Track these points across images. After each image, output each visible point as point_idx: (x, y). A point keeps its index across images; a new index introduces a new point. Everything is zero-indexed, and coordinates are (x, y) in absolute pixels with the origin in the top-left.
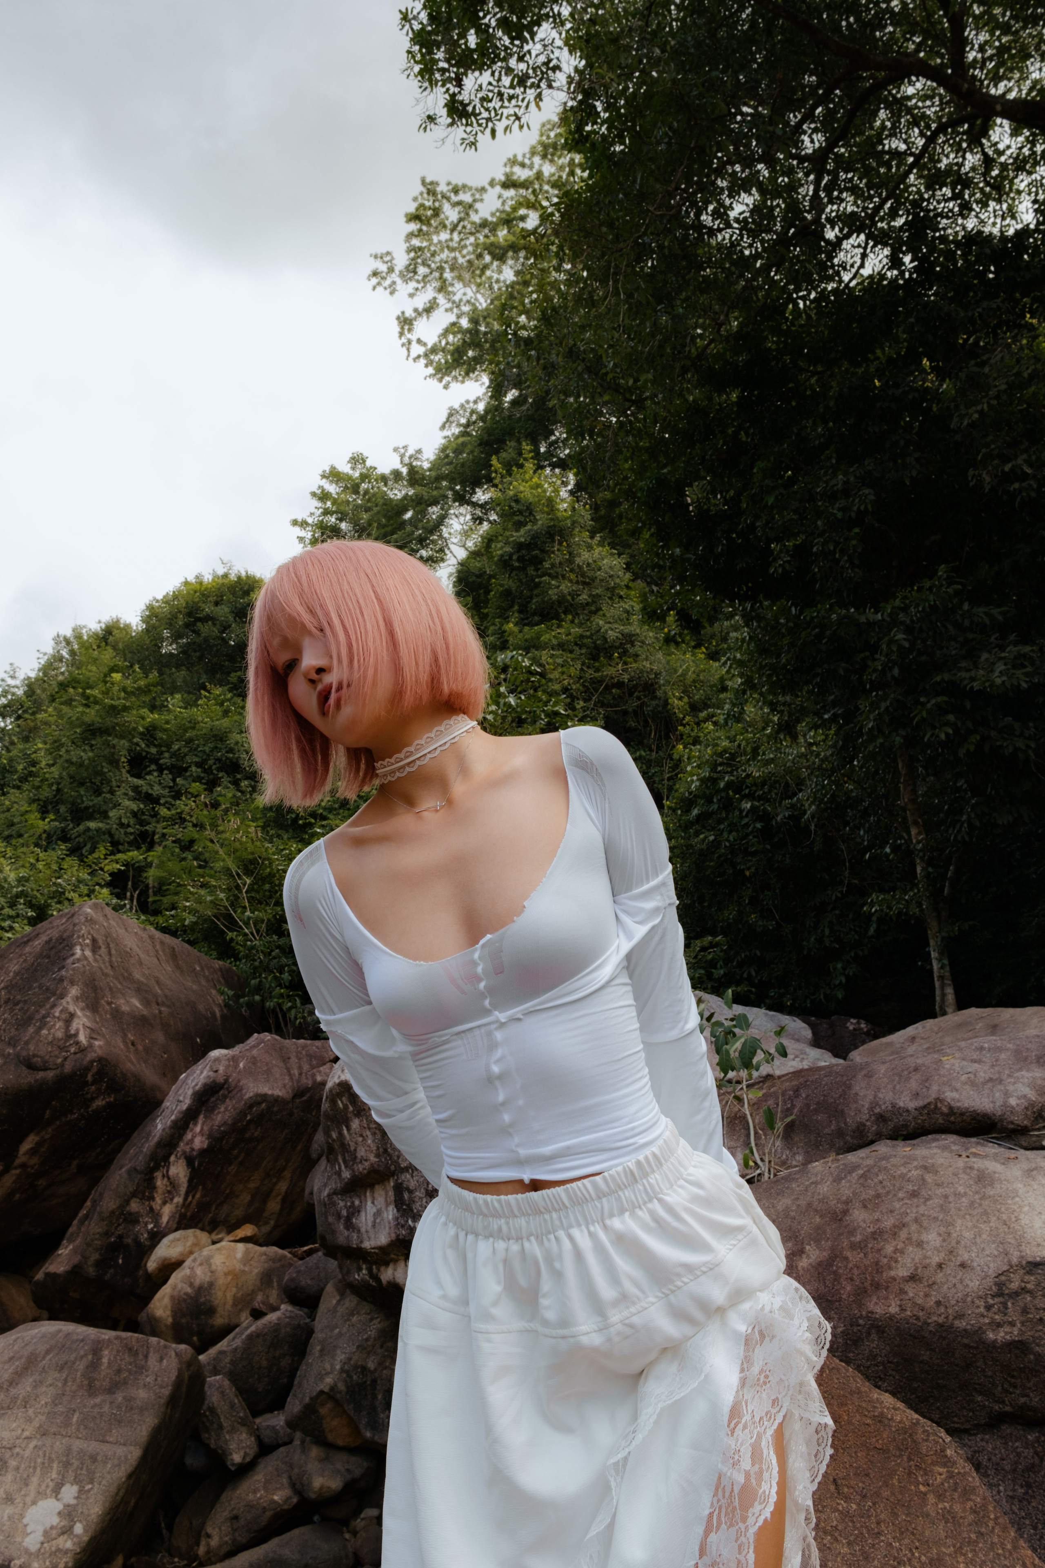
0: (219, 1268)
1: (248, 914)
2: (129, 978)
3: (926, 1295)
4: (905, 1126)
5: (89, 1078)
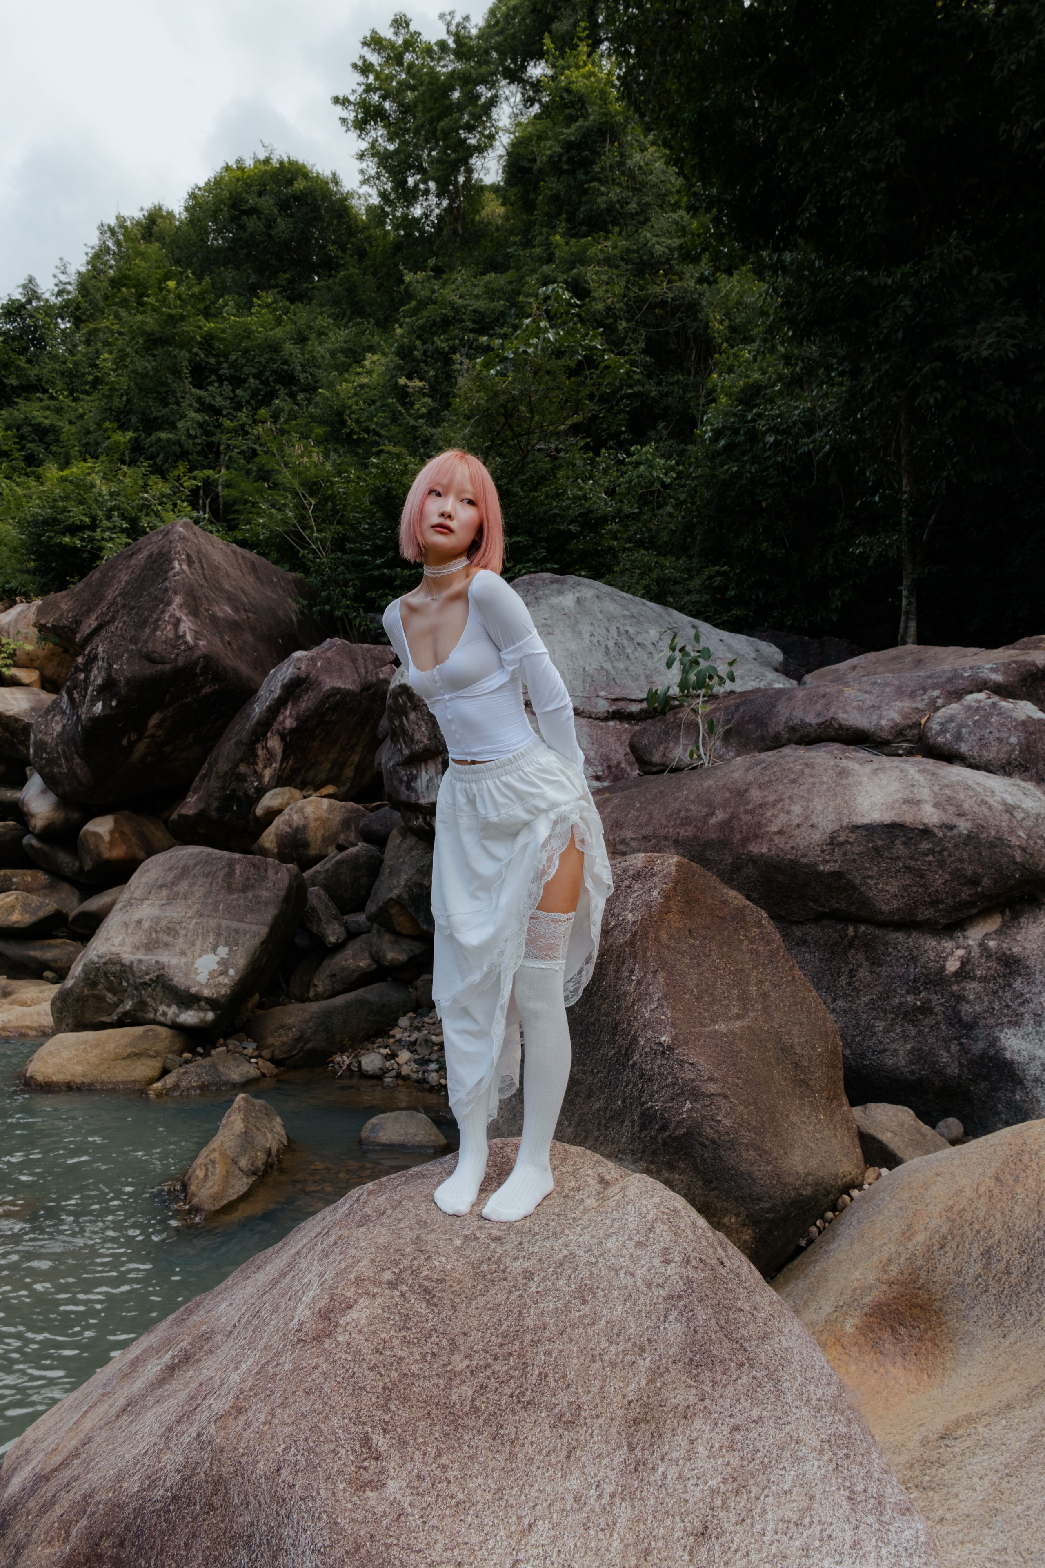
0: (311, 816)
1: (315, 534)
2: (220, 589)
3: (786, 843)
4: (808, 736)
5: (198, 670)
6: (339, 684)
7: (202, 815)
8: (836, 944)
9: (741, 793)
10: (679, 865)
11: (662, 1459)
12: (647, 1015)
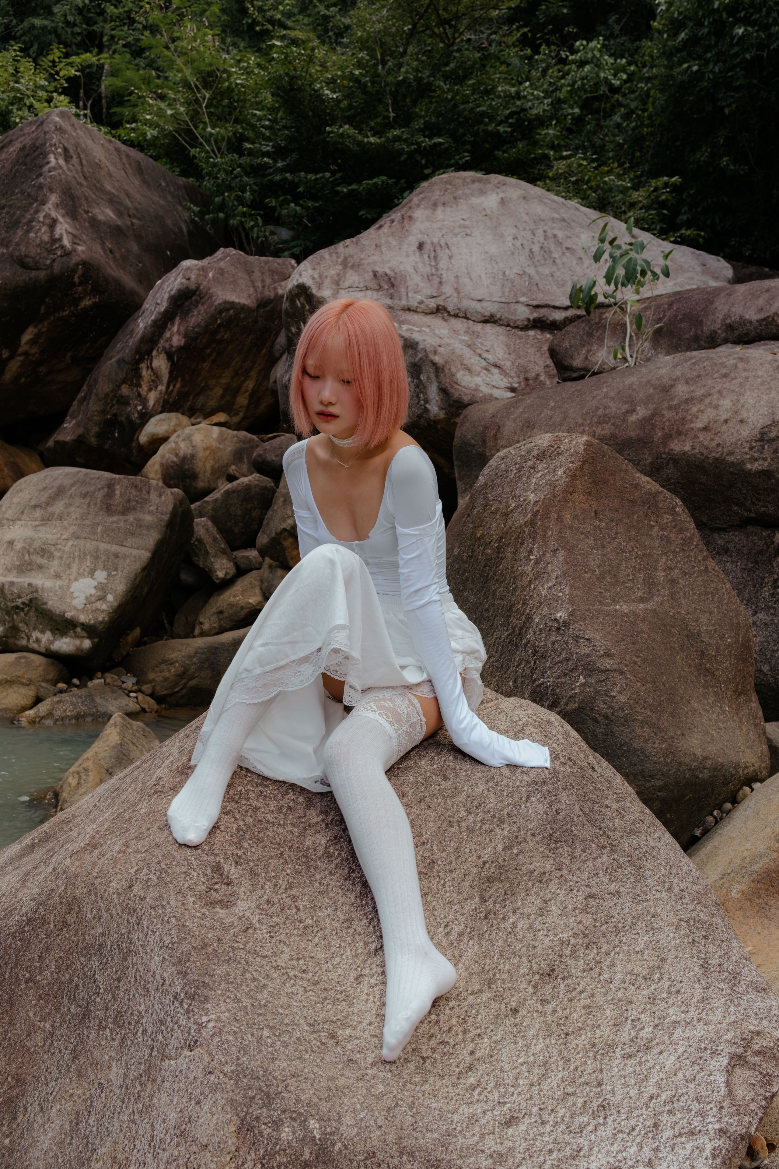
0: (199, 444)
1: (209, 129)
2: (101, 189)
3: (712, 440)
4: (747, 334)
5: (76, 279)
6: (233, 298)
7: (80, 441)
8: (761, 552)
9: (666, 390)
10: (588, 444)
11: (514, 912)
12: (544, 593)
